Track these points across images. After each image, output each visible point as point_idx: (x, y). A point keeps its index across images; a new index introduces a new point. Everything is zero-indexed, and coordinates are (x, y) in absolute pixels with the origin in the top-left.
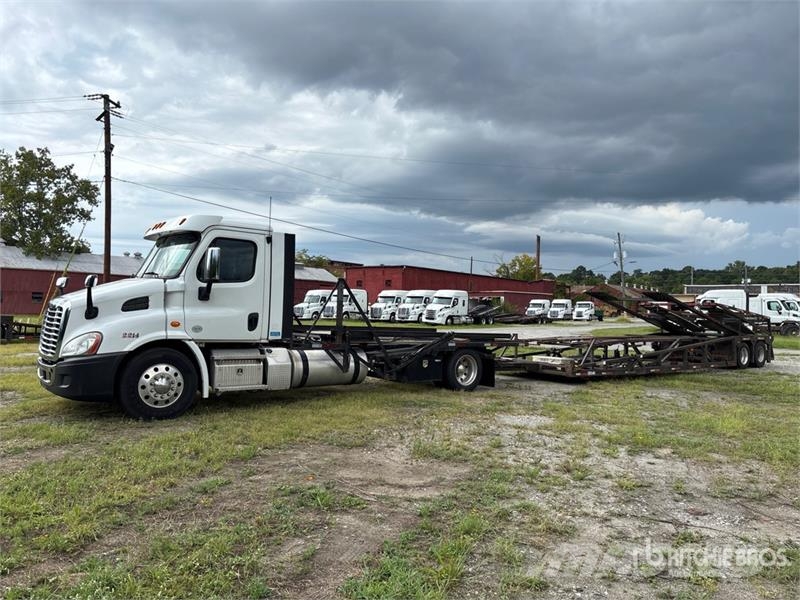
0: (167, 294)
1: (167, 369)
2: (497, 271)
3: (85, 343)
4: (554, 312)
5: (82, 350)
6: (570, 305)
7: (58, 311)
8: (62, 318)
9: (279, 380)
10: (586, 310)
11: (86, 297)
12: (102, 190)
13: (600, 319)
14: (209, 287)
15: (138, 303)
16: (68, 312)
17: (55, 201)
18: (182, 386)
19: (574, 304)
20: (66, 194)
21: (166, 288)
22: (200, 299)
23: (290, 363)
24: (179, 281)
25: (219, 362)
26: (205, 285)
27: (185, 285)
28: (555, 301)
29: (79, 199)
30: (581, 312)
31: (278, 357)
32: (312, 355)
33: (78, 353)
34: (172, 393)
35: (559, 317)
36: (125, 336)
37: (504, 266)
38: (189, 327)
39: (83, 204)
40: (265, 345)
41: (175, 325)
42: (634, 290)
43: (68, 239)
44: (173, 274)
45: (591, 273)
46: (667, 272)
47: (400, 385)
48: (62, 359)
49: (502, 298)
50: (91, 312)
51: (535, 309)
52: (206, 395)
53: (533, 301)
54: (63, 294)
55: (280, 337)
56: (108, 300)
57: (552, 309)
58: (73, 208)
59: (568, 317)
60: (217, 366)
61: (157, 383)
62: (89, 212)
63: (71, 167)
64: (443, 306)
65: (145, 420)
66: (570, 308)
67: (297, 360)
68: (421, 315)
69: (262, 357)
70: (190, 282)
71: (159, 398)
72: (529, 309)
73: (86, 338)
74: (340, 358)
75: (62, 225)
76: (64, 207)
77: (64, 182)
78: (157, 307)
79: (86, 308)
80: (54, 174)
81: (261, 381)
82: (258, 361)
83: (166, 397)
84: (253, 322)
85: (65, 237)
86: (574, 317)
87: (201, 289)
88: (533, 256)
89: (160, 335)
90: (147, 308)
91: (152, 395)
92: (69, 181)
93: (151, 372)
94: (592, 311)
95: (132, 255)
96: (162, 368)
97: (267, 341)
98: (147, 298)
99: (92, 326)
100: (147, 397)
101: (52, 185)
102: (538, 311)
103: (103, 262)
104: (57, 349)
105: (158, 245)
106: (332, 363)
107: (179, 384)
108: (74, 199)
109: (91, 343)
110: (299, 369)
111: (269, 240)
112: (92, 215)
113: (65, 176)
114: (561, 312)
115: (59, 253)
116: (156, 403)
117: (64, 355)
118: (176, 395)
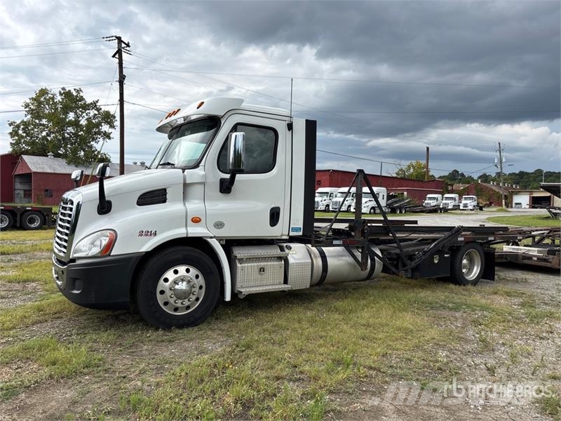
0: (186, 185)
1: (188, 271)
2: (396, 173)
3: (98, 243)
4: (446, 204)
5: (96, 250)
6: (457, 198)
7: (69, 206)
8: (73, 213)
9: (300, 280)
10: (470, 203)
11: (98, 189)
12: (118, 118)
13: (481, 209)
14: (233, 178)
15: (154, 197)
16: (79, 206)
17: (87, 126)
18: (204, 290)
19: (460, 199)
20: (94, 121)
21: (185, 179)
22: (221, 192)
23: (310, 261)
24: (199, 172)
25: (241, 261)
26: (228, 176)
27: (205, 176)
28: (446, 195)
29: (103, 124)
30: (467, 204)
31: (298, 254)
32: (330, 252)
33: (90, 255)
34: (194, 298)
35: (450, 207)
36: (141, 234)
37: (401, 170)
38: (211, 223)
39: (105, 128)
40: (285, 241)
41: (196, 221)
42: (501, 187)
43: (96, 153)
44: (192, 164)
45: (462, 175)
46: (522, 174)
47: (414, 282)
48: (73, 260)
49: (405, 193)
50: (104, 207)
51: (431, 201)
52: (228, 298)
53: (429, 196)
54: (78, 186)
55: (301, 233)
56: (121, 192)
57: (444, 202)
58: (99, 131)
59: (456, 208)
60: (239, 265)
61: (177, 287)
62: (110, 134)
63: (97, 102)
64: (369, 199)
65: (164, 329)
66: (457, 202)
67: (316, 257)
68: (350, 206)
69: (282, 254)
70: (209, 173)
71: (179, 305)
72: (426, 202)
73: (98, 237)
74: (358, 255)
75: (92, 143)
76: (93, 131)
77: (92, 112)
78: (175, 200)
79: (98, 202)
80: (86, 107)
81: (282, 281)
82: (280, 258)
83: (186, 303)
84: (275, 216)
85: (94, 151)
86: (461, 208)
87: (222, 181)
88: (423, 162)
89: (180, 232)
90: (164, 201)
91: (172, 301)
92: (96, 112)
93: (170, 275)
94: (475, 203)
95: (139, 164)
96: (182, 269)
97: (287, 237)
98: (165, 190)
99: (105, 222)
100: (166, 304)
101: (84, 114)
102: (433, 203)
103: (119, 168)
104: (68, 248)
105: (170, 137)
106: (350, 259)
107: (201, 287)
108: (99, 124)
109: (105, 242)
110: (318, 266)
111: (290, 127)
112: (111, 136)
113: (93, 108)
114: (451, 204)
115: (90, 163)
116: (176, 309)
117: (75, 255)
118: (197, 299)
